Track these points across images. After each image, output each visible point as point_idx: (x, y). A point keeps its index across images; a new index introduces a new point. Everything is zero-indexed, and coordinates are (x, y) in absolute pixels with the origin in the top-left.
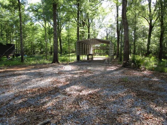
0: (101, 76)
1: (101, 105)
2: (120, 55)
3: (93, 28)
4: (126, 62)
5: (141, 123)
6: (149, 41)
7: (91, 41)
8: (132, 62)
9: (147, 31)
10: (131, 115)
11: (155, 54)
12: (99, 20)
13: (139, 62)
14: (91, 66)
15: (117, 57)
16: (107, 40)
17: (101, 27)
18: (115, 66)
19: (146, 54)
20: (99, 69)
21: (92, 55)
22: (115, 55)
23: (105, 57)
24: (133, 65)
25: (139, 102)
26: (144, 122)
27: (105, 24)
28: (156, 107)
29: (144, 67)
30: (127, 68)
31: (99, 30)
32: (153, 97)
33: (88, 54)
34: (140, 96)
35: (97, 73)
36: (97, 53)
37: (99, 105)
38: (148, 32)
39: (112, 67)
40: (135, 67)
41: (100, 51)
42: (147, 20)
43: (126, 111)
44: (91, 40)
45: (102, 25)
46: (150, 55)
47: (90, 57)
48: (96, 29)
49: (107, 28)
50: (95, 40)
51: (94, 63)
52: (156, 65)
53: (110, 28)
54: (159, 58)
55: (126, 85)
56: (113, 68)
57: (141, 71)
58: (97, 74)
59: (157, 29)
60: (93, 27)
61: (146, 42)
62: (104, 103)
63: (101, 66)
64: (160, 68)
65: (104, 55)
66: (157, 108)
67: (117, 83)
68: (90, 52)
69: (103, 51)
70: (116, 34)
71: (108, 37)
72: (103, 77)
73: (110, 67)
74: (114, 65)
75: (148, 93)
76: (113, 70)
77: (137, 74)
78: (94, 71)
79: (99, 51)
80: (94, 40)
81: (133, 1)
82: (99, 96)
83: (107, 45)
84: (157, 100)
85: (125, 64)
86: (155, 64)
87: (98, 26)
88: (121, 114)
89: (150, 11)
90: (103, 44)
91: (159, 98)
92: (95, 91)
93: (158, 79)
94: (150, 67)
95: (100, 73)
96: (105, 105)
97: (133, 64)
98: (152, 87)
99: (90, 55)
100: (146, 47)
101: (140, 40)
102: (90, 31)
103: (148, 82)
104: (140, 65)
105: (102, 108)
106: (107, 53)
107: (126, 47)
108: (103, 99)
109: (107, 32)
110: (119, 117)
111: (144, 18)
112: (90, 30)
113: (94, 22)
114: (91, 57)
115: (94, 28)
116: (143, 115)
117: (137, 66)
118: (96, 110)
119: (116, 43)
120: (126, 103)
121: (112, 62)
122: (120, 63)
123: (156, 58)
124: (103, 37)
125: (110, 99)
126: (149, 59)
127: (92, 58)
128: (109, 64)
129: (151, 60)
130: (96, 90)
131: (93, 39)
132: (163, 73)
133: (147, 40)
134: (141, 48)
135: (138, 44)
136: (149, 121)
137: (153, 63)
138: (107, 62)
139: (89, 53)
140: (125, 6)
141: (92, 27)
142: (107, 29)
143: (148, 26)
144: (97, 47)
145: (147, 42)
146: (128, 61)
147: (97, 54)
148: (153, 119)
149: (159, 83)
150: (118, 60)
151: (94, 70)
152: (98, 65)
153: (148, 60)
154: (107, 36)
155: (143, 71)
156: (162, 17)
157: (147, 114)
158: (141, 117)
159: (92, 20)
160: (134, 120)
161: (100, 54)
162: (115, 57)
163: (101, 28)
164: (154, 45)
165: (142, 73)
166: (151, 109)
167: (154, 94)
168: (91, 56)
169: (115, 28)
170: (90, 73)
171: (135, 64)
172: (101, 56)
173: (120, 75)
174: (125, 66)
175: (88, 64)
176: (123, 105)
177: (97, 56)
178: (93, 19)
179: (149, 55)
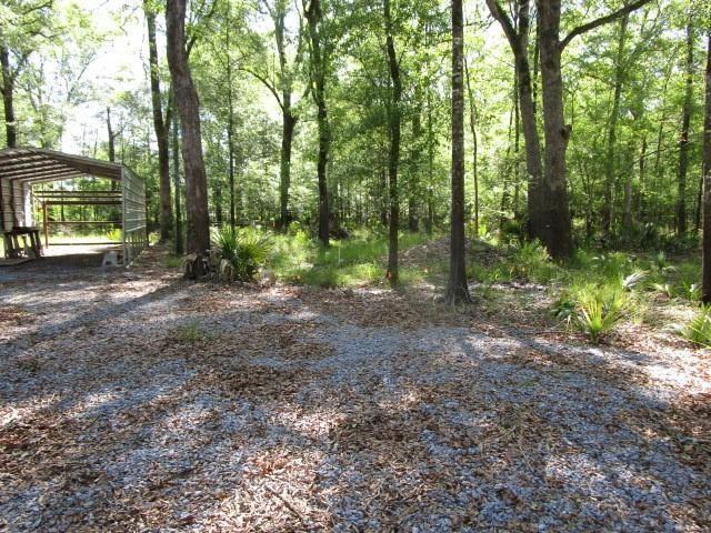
0: (81, 329)
1: (69, 469)
2: (175, 228)
3: (35, 97)
4: (199, 258)
5: (244, 496)
6: (285, 174)
7: (23, 162)
8: (223, 258)
9: (276, 136)
10: (206, 474)
11: (307, 222)
12: (64, 62)
13: (246, 253)
14: (26, 290)
15: (165, 237)
16: (112, 160)
17: (74, 96)
18: (153, 276)
19: (277, 221)
20: (70, 299)
21: (32, 232)
22: (153, 231)
23: (104, 239)
24: (226, 267)
25: (243, 413)
26: (255, 488)
27: (95, 87)
28: (299, 416)
29: (270, 271)
30: (204, 281)
31: (68, 110)
32: (293, 381)
33: (9, 226)
34: (246, 389)
35: (58, 319)
36: (67, 220)
37: (56, 471)
38: (281, 140)
39: (137, 284)
40: (236, 278)
41: (79, 211)
42: (273, 90)
43: (187, 463)
44: (21, 155)
45: (85, 90)
46: (293, 224)
47: (23, 242)
48: (50, 103)
49: (111, 105)
50: (45, 159)
51: (44, 272)
52: (311, 262)
53: (124, 110)
54: (320, 237)
55: (194, 355)
56: (142, 287)
57: (259, 289)
58: (59, 322)
59: (307, 132)
60: (36, 91)
61: (275, 176)
62: (85, 457)
63: (81, 283)
64: (322, 272)
65: (100, 228)
66: (303, 421)
67: (157, 350)
68: (18, 216)
69: (96, 212)
70: (154, 137)
71: (117, 149)
72: (91, 333)
73: (128, 284)
74: (150, 274)
75: (275, 372)
76: (139, 295)
77: (241, 301)
78: (42, 310)
79: (73, 213)
80: (38, 160)
81: (215, 4)
82: (63, 428)
83: (113, 183)
84: (305, 389)
85: (194, 264)
86: (307, 261)
87: (60, 93)
88: (166, 482)
89: (283, 61)
90: (94, 182)
91: (312, 383)
92: (37, 407)
93: (313, 311)
94: (290, 273)
95: (74, 316)
96: (89, 466)
97: (225, 263)
98: (292, 347)
99: (25, 230)
100: (277, 195)
101: (253, 168)
102: (17, 114)
103: (278, 329)
104: (255, 267)
105: (74, 481)
106: (117, 221)
107: (194, 194)
108: (81, 438)
109: (109, 125)
110: (153, 500)
111: (264, 81)
112: (14, 104)
113: (38, 67)
114: (29, 244)
115: (39, 97)
116: (254, 461)
117: (241, 270)
118: (41, 499)
119: (157, 176)
120: (191, 431)
121: (138, 261)
122: (174, 261)
123: (312, 235)
124: (92, 146)
125: (119, 427)
126: (289, 243)
127: (36, 248)
128: (127, 270)
129: (295, 244)
130: (47, 402)
131: (32, 154)
132: (330, 290)
133: (276, 169)
134: (260, 201)
135: (245, 185)
136: (273, 477)
137: (302, 256)
138: (115, 263)
139: (15, 221)
140: (178, 16)
141: (25, 93)
142: (108, 111)
143: (278, 118)
144: (62, 191)
145: (279, 176)
146: (208, 255)
147: (62, 228)
148: (289, 464)
149: (317, 326)
150: (166, 253)
151: (44, 306)
152: (64, 281)
153: (285, 247)
154: (111, 144)
155: (266, 287)
156: (321, 87)
157: (267, 453)
158: (246, 473)
159: (25, 56)
160: (219, 490)
161: (82, 228)
162: (153, 239)
163: (76, 104)
164: (303, 189)
165: (260, 296)
166: (283, 430)
167: (297, 372)
168: (28, 239)
169: (146, 111)
170: (20, 325)
171: (234, 263)
172: (86, 234)
173: (172, 316)
174: (196, 273)
175: (11, 277)
176: (177, 440)
177: (66, 234)
178: (30, 51)
179: (287, 225)
